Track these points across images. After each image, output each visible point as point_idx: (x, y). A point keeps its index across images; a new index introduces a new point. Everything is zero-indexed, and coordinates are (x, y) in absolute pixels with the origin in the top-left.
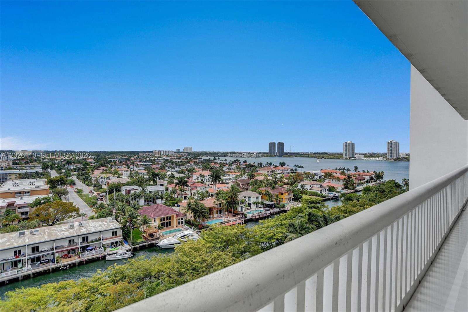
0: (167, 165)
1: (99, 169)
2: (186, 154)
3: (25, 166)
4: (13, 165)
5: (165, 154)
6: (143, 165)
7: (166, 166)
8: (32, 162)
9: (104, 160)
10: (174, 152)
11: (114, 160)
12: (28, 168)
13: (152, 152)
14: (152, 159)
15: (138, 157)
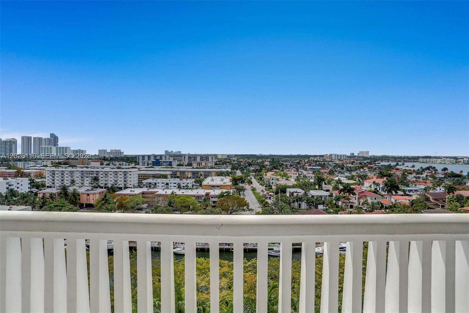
0: (337, 169)
1: (272, 171)
2: (361, 159)
3: (221, 166)
4: (215, 165)
5: (336, 158)
6: (312, 169)
7: (335, 170)
8: (226, 164)
9: (278, 163)
10: (346, 157)
11: (286, 163)
12: (222, 168)
13: (322, 156)
14: (322, 163)
15: (309, 160)
